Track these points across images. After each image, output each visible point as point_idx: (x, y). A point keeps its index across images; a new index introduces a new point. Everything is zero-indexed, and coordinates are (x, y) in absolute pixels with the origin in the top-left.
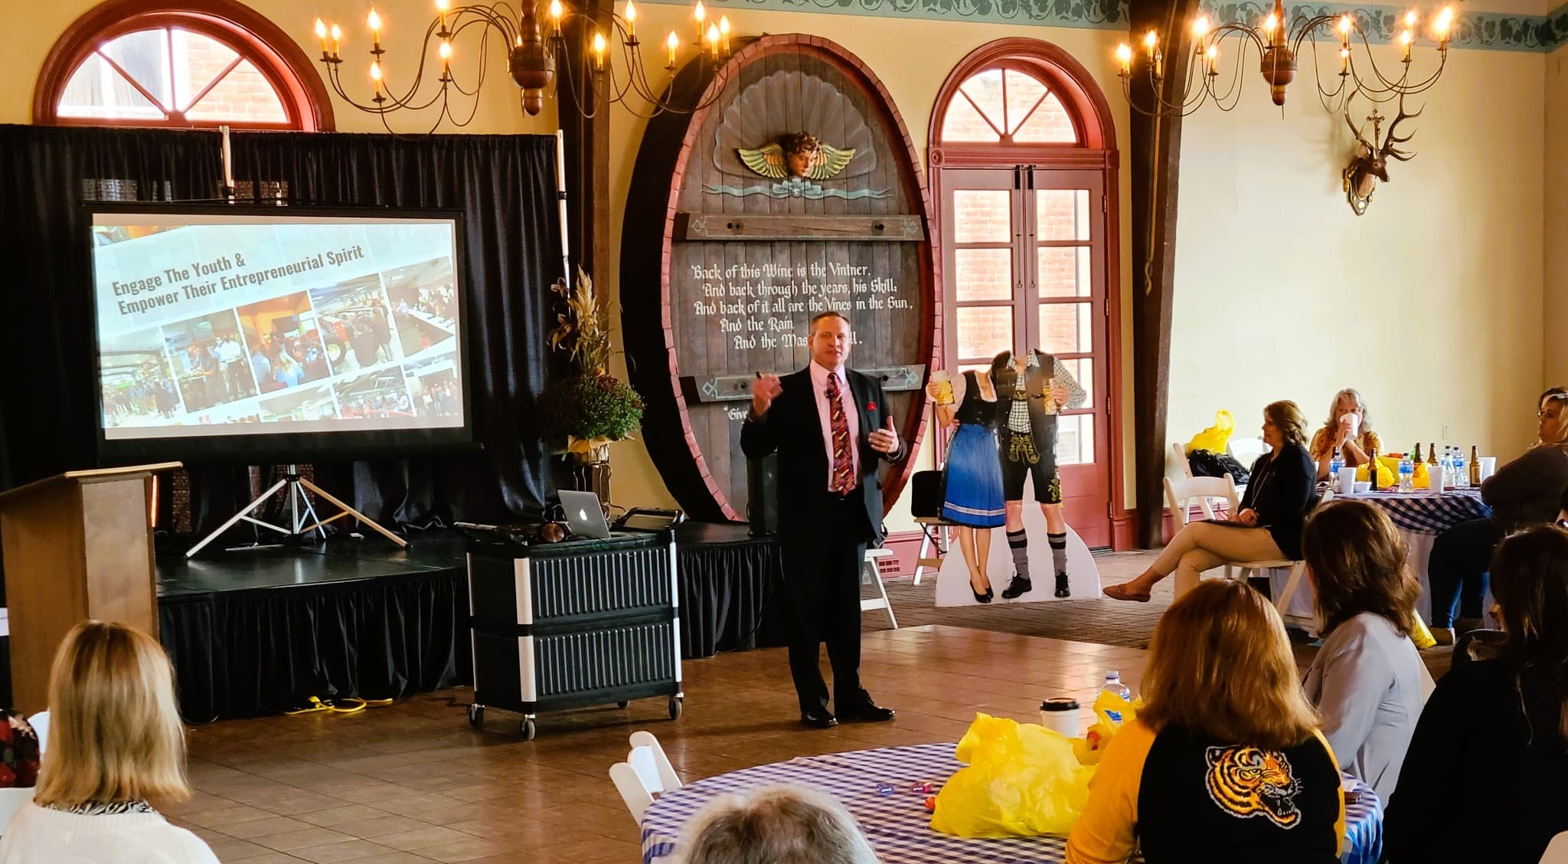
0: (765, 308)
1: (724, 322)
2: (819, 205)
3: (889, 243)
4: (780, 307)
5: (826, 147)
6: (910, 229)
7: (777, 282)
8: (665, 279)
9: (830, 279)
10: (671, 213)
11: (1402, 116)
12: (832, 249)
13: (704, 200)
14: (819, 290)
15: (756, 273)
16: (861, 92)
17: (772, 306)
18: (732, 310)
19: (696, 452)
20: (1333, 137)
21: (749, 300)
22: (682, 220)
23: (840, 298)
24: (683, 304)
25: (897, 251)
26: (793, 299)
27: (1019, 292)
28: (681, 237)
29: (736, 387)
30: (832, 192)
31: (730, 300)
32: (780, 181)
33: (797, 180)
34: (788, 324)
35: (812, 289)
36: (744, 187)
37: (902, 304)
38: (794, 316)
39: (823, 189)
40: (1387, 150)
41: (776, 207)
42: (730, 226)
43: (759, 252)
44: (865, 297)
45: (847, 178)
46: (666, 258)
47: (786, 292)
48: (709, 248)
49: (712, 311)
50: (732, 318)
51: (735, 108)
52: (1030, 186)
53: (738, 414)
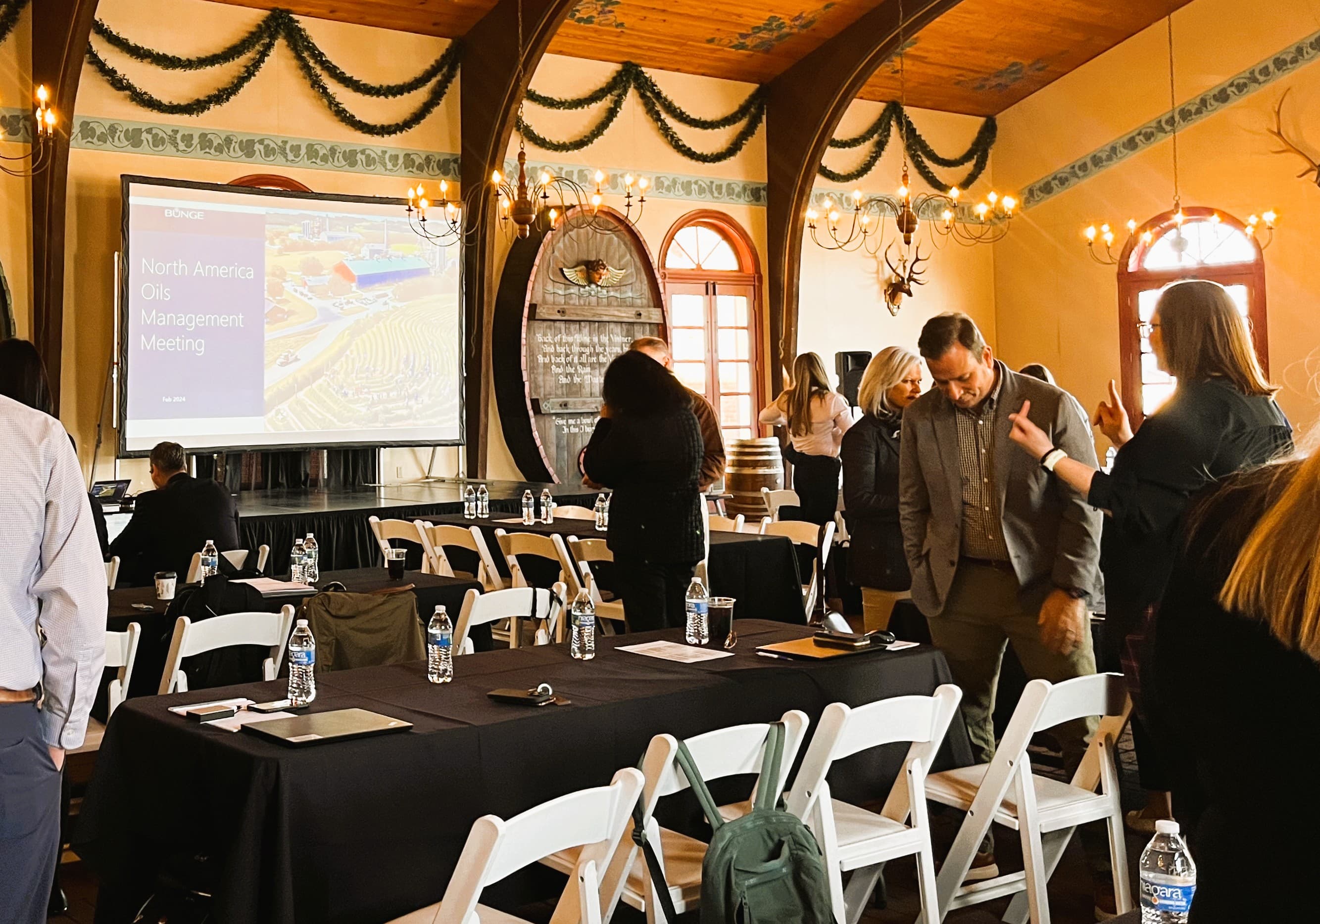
0: (576, 360)
1: (553, 367)
2: (605, 300)
3: (643, 324)
4: (584, 359)
5: (610, 268)
6: (655, 316)
7: (582, 345)
8: (523, 341)
9: (611, 344)
10: (527, 304)
11: (917, 260)
12: (612, 326)
13: (544, 297)
14: (605, 350)
15: (570, 339)
16: (628, 238)
17: (579, 359)
18: (558, 360)
19: (538, 442)
20: (879, 271)
22: (533, 307)
24: (532, 355)
25: (647, 327)
26: (591, 355)
27: (709, 355)
28: (532, 317)
29: (561, 405)
30: (612, 294)
31: (558, 355)
32: (584, 287)
33: (593, 286)
34: (588, 369)
35: (601, 350)
36: (565, 289)
38: (592, 365)
39: (608, 292)
40: (910, 279)
41: (582, 302)
42: (559, 312)
43: (573, 327)
45: (619, 286)
46: (524, 330)
47: (587, 351)
48: (545, 324)
49: (547, 360)
50: (558, 365)
51: (561, 245)
52: (714, 294)
53: (561, 422)
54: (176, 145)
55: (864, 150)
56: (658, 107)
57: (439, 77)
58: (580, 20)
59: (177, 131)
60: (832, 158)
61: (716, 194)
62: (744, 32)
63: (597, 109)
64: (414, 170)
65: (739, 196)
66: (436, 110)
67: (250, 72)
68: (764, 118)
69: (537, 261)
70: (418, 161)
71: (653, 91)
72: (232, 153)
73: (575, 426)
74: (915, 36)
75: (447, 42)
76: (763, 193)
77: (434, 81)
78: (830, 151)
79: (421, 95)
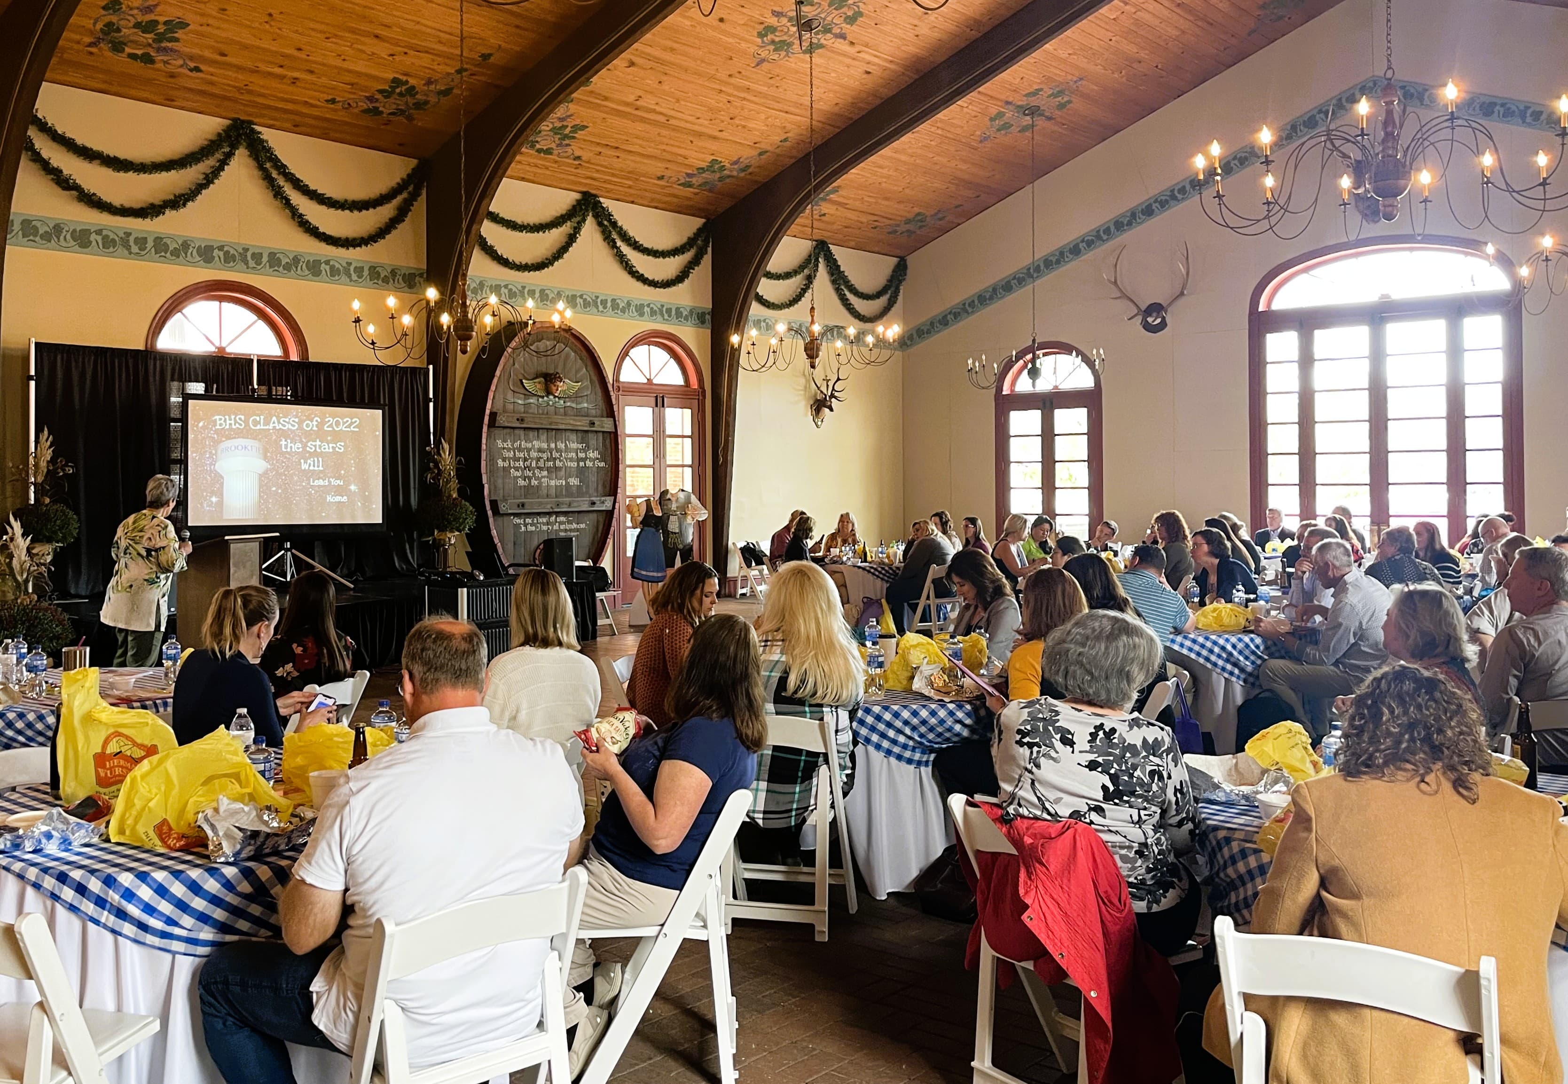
1: (512, 470)
2: (562, 410)
3: (596, 432)
4: (541, 464)
5: (567, 381)
6: (608, 425)
7: (540, 450)
8: (484, 447)
9: (567, 450)
10: (488, 412)
11: (838, 379)
12: (568, 434)
13: (504, 405)
14: (561, 455)
15: (529, 445)
16: (584, 353)
17: (537, 463)
18: (517, 464)
19: (496, 541)
20: (806, 388)
21: (525, 460)
22: (493, 415)
23: (571, 460)
24: (492, 461)
25: (600, 435)
26: (548, 460)
27: (657, 461)
28: (492, 424)
29: (518, 506)
30: (568, 404)
31: (517, 459)
32: (543, 397)
33: (551, 397)
34: (545, 473)
35: (558, 455)
36: (525, 399)
37: (602, 464)
38: (549, 469)
39: (564, 402)
40: (832, 396)
41: (540, 411)
42: (518, 419)
43: (531, 434)
44: (584, 460)
45: (577, 397)
46: (484, 435)
47: (545, 456)
48: (506, 431)
49: (506, 464)
50: (517, 469)
51: (521, 357)
52: (663, 406)
53: (518, 521)
54: (128, 248)
55: (795, 283)
56: (614, 236)
57: (405, 195)
58: (539, 151)
59: (130, 234)
60: (766, 288)
61: (666, 317)
62: (690, 172)
63: (557, 235)
64: (380, 282)
65: (686, 319)
66: (401, 227)
67: (209, 180)
68: (710, 250)
69: (498, 373)
70: (383, 274)
71: (610, 221)
72: (189, 258)
73: (532, 525)
74: (834, 184)
75: (413, 162)
76: (708, 317)
77: (399, 199)
78: (764, 281)
79: (386, 211)
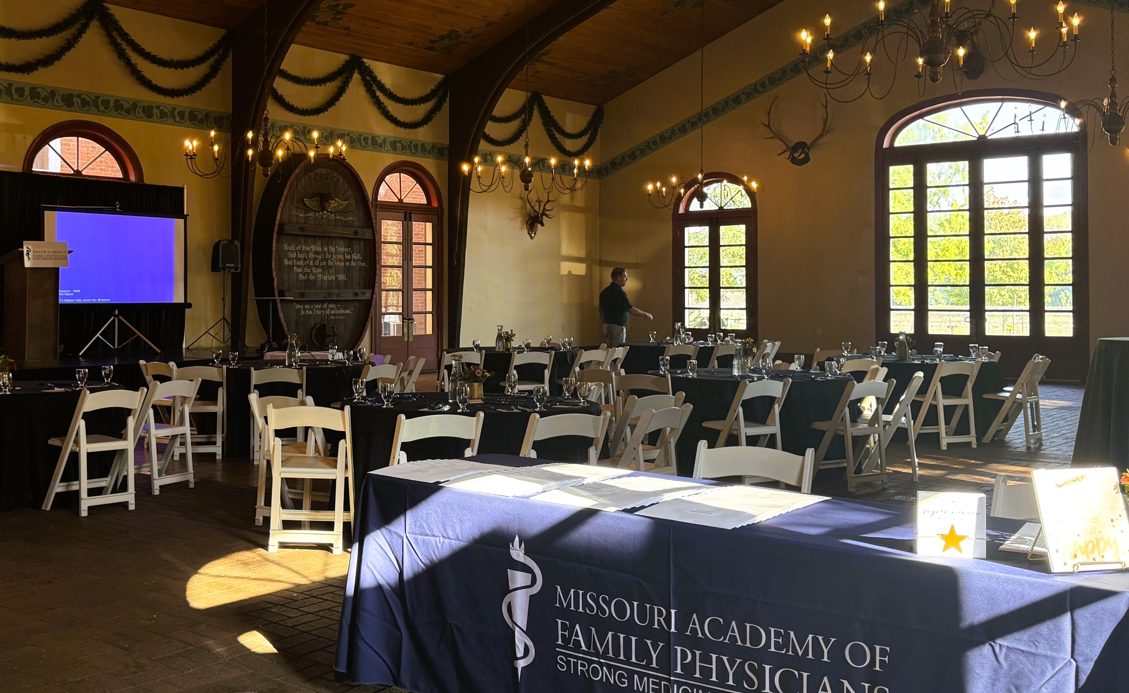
0: (311, 264)
1: (295, 268)
2: (333, 222)
3: (359, 239)
4: (317, 263)
5: (337, 199)
6: (368, 234)
7: (316, 253)
8: (274, 249)
9: (337, 253)
10: (277, 222)
11: (548, 201)
12: (338, 240)
13: (290, 218)
14: (332, 257)
15: (308, 249)
16: (351, 179)
17: (314, 263)
18: (299, 263)
19: (283, 321)
20: (523, 208)
21: (305, 260)
22: (281, 225)
23: (340, 260)
24: (280, 260)
25: (362, 242)
26: (322, 260)
27: (406, 263)
28: (281, 232)
29: (300, 295)
30: (338, 217)
31: (298, 259)
32: (318, 212)
33: (325, 212)
34: (320, 270)
35: (329, 257)
36: (305, 213)
37: (363, 264)
38: (323, 267)
39: (335, 216)
40: (543, 214)
41: (317, 223)
42: (300, 229)
43: (310, 240)
44: (350, 260)
45: (344, 212)
46: (274, 240)
47: (320, 257)
48: (290, 237)
49: (291, 263)
50: (298, 267)
51: (302, 181)
52: (411, 220)
53: (299, 307)
55: (514, 126)
56: (375, 88)
57: (216, 57)
58: (318, 23)
59: (12, 84)
60: (491, 129)
61: (413, 151)
62: (433, 39)
63: (330, 88)
64: (197, 123)
65: (429, 153)
66: (213, 81)
67: (69, 45)
68: (448, 99)
69: (285, 193)
70: (200, 116)
71: (371, 76)
72: (55, 103)
73: (310, 309)
74: (547, 48)
75: (223, 32)
76: (446, 152)
77: (212, 60)
78: (490, 123)
79: (202, 69)
